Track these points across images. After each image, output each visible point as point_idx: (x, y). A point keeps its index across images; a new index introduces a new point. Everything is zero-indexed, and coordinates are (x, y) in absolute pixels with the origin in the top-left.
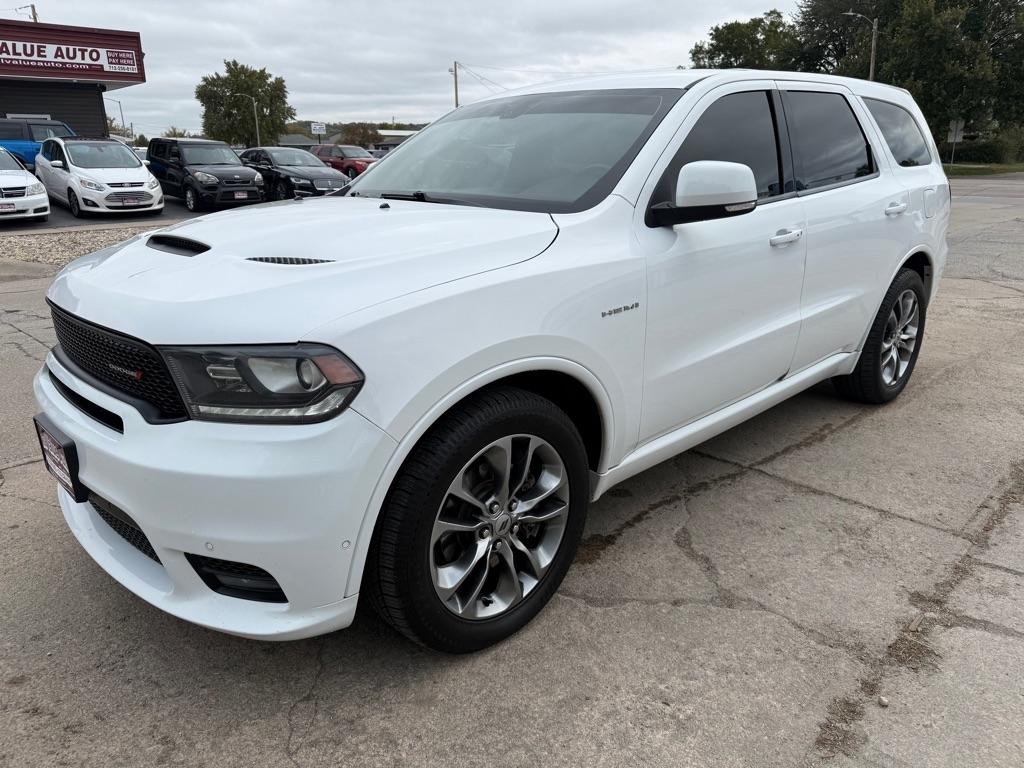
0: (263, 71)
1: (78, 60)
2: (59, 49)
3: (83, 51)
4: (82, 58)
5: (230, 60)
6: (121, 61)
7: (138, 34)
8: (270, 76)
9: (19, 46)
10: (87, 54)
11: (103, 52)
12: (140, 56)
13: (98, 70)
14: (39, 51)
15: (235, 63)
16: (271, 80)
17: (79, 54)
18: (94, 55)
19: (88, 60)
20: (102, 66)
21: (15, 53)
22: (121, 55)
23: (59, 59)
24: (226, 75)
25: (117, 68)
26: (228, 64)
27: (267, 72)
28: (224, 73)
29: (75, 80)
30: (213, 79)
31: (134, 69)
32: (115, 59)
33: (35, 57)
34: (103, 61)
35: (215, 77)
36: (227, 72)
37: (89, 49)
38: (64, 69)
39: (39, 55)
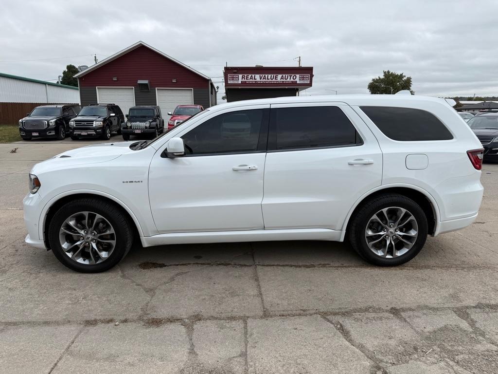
0: (401, 75)
1: (288, 80)
2: (283, 76)
3: (291, 76)
4: (289, 79)
5: (386, 70)
6: (305, 79)
7: (312, 67)
8: (405, 76)
9: (270, 76)
10: (292, 77)
11: (298, 76)
12: (312, 76)
13: (295, 83)
14: (276, 77)
15: (388, 72)
16: (405, 78)
17: (289, 77)
18: (295, 77)
19: (292, 80)
20: (296, 81)
21: (268, 79)
22: (304, 77)
23: (282, 80)
24: (383, 77)
25: (302, 82)
26: (385, 72)
27: (403, 75)
28: (382, 77)
29: (287, 87)
30: (377, 79)
31: (308, 82)
32: (302, 78)
33: (274, 80)
34: (297, 80)
35: (378, 78)
36: (384, 76)
37: (293, 75)
38: (283, 84)
39: (275, 79)
